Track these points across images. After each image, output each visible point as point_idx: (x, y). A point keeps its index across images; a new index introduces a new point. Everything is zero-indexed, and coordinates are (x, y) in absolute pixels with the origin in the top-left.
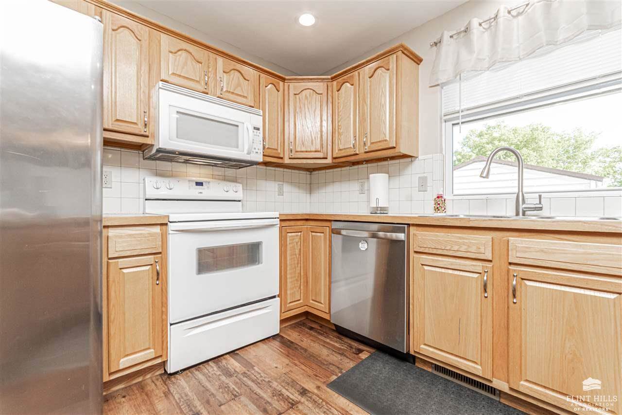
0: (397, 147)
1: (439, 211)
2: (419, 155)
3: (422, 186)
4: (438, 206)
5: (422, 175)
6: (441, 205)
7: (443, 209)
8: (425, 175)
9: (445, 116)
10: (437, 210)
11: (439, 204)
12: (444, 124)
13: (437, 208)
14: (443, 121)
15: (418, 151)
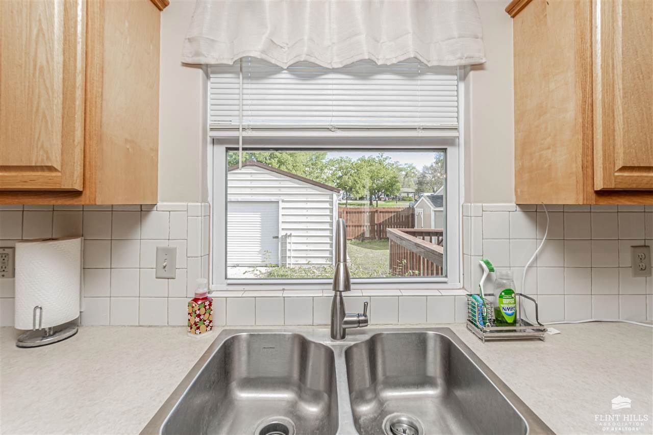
0: (87, 193)
1: (198, 331)
2: (159, 201)
3: (164, 267)
4: (197, 320)
5: (164, 244)
6: (202, 317)
7: (207, 323)
8: (172, 245)
9: (212, 129)
10: (194, 326)
11: (199, 316)
12: (210, 147)
13: (196, 324)
14: (209, 140)
15: (155, 194)
